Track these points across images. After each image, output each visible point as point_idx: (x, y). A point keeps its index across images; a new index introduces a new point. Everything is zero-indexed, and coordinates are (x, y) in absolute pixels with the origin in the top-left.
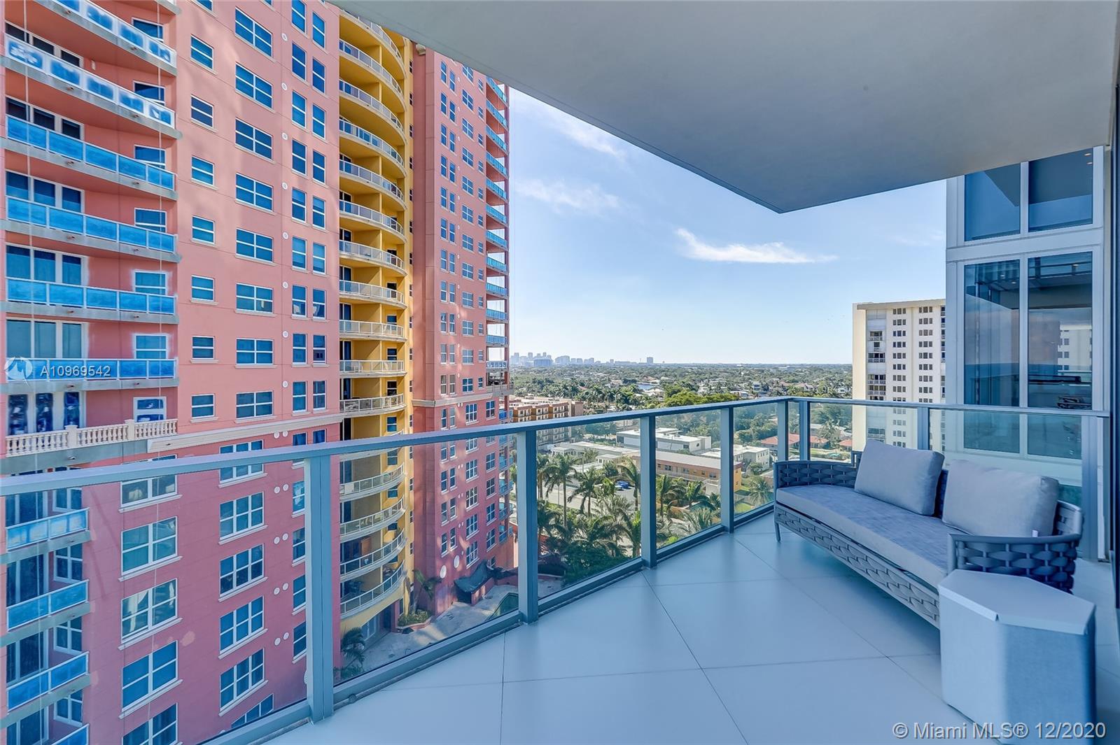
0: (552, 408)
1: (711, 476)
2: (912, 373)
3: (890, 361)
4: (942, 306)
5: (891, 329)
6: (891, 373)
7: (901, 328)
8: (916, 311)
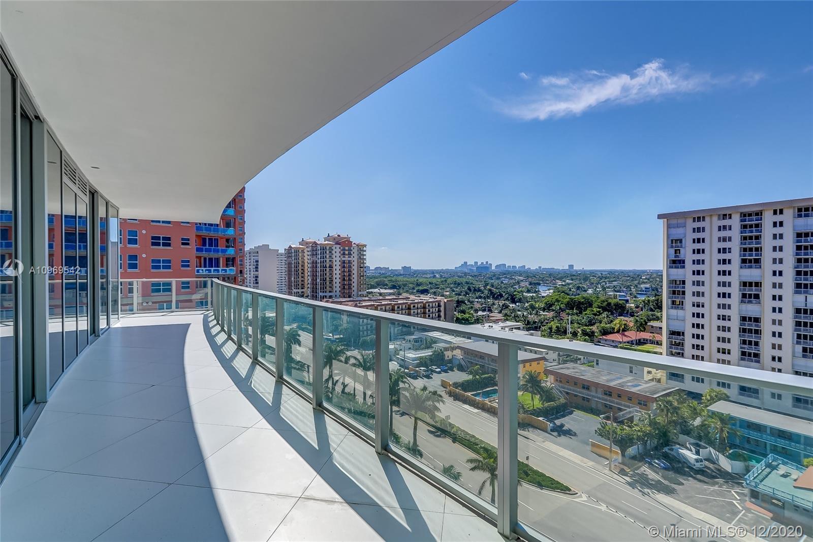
2: (711, 279)
3: (690, 267)
4: (741, 213)
5: (691, 236)
6: (690, 278)
7: (700, 235)
8: (715, 218)
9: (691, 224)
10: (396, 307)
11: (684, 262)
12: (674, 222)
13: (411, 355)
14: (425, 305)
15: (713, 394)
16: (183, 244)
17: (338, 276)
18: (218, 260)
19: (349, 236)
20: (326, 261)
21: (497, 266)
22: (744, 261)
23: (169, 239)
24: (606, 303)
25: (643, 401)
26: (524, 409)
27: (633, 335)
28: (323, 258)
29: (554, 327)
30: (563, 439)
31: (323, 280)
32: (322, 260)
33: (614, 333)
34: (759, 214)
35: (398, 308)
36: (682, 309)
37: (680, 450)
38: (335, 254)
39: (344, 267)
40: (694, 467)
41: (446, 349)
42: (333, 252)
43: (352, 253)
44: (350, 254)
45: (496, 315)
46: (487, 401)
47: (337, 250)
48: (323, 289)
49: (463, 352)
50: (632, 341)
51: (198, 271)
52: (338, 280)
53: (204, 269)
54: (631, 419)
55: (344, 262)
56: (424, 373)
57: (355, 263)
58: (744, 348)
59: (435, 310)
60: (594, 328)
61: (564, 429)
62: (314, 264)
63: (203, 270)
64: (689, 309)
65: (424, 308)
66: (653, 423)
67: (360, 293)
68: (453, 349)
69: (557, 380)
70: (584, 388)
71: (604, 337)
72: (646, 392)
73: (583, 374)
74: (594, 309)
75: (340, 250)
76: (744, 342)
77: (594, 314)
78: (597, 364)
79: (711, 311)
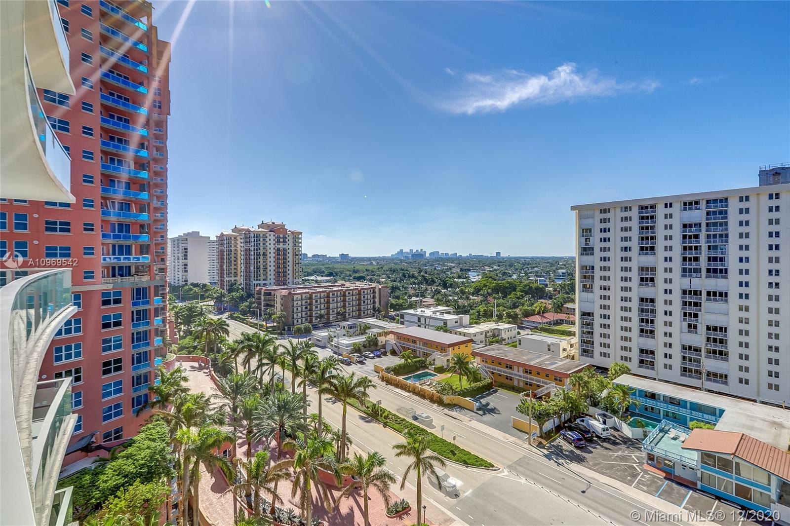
1: (441, 350)
2: (615, 264)
3: (598, 254)
4: (639, 206)
5: (598, 226)
6: (598, 264)
7: (606, 225)
8: (618, 210)
9: (599, 216)
10: (331, 294)
11: (593, 249)
12: (585, 213)
13: (345, 341)
14: (360, 291)
15: (617, 368)
16: (85, 229)
17: (273, 264)
18: (129, 247)
19: (284, 223)
20: (259, 249)
21: (431, 254)
22: (642, 249)
23: (68, 224)
24: (528, 287)
25: (558, 378)
26: (453, 390)
27: (551, 316)
28: (257, 246)
29: (482, 310)
30: (488, 417)
31: (257, 268)
32: (256, 247)
33: (534, 315)
34: (653, 207)
35: (333, 295)
36: (592, 292)
37: (590, 421)
38: (269, 242)
39: (279, 255)
40: (602, 436)
41: (380, 335)
42: (267, 240)
43: (287, 240)
44: (284, 241)
45: (429, 300)
46: (418, 384)
47: (271, 237)
48: (257, 277)
49: (396, 336)
50: (550, 322)
51: (104, 259)
52: (273, 268)
53: (112, 257)
54: (548, 395)
55: (278, 250)
56: (358, 359)
57: (290, 251)
58: (643, 326)
59: (370, 296)
60: (517, 311)
61: (489, 407)
62: (248, 251)
63: (110, 258)
64: (598, 292)
65: (359, 294)
66: (567, 398)
67: (295, 281)
68: (386, 334)
69: (483, 361)
70: (507, 367)
71: (526, 319)
72: (561, 369)
73: (507, 354)
74: (518, 293)
75: (274, 238)
76: (642, 320)
77: (517, 298)
78: (520, 344)
79: (616, 294)
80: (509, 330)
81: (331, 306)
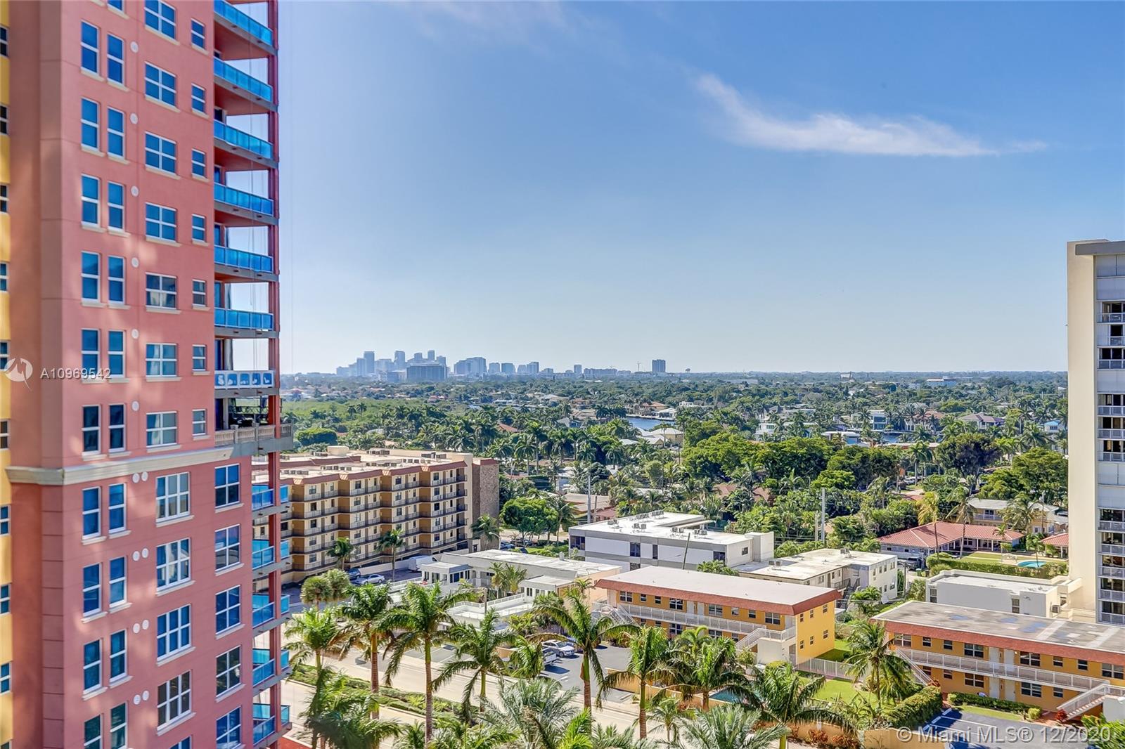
0: (428, 473)
1: (768, 621)
10: (352, 483)
12: (1109, 262)
14: (425, 476)
24: (859, 456)
25: (1114, 668)
27: (946, 531)
35: (358, 486)
49: (614, 594)
54: (1098, 713)
59: (451, 489)
60: (860, 519)
65: (424, 484)
70: (968, 653)
71: (888, 541)
72: (1119, 648)
73: (961, 622)
77: (837, 485)
80: (883, 568)
81: (353, 519)
